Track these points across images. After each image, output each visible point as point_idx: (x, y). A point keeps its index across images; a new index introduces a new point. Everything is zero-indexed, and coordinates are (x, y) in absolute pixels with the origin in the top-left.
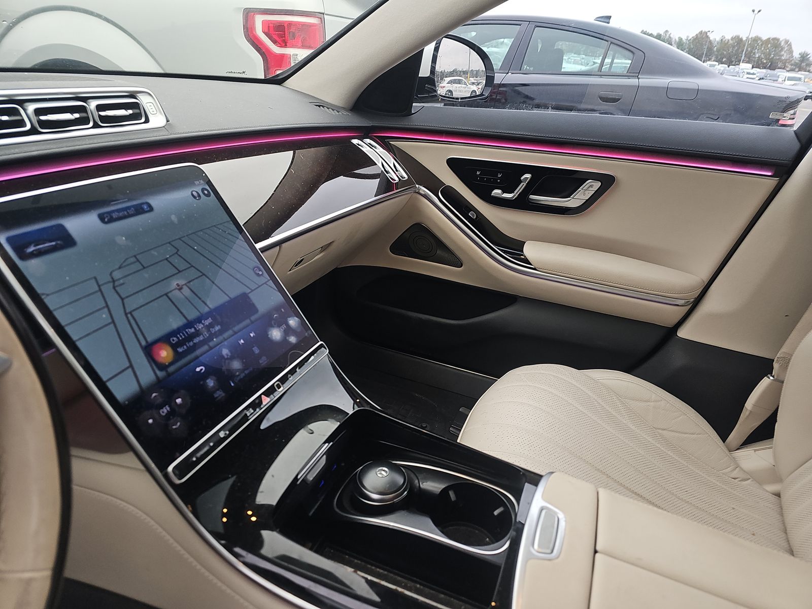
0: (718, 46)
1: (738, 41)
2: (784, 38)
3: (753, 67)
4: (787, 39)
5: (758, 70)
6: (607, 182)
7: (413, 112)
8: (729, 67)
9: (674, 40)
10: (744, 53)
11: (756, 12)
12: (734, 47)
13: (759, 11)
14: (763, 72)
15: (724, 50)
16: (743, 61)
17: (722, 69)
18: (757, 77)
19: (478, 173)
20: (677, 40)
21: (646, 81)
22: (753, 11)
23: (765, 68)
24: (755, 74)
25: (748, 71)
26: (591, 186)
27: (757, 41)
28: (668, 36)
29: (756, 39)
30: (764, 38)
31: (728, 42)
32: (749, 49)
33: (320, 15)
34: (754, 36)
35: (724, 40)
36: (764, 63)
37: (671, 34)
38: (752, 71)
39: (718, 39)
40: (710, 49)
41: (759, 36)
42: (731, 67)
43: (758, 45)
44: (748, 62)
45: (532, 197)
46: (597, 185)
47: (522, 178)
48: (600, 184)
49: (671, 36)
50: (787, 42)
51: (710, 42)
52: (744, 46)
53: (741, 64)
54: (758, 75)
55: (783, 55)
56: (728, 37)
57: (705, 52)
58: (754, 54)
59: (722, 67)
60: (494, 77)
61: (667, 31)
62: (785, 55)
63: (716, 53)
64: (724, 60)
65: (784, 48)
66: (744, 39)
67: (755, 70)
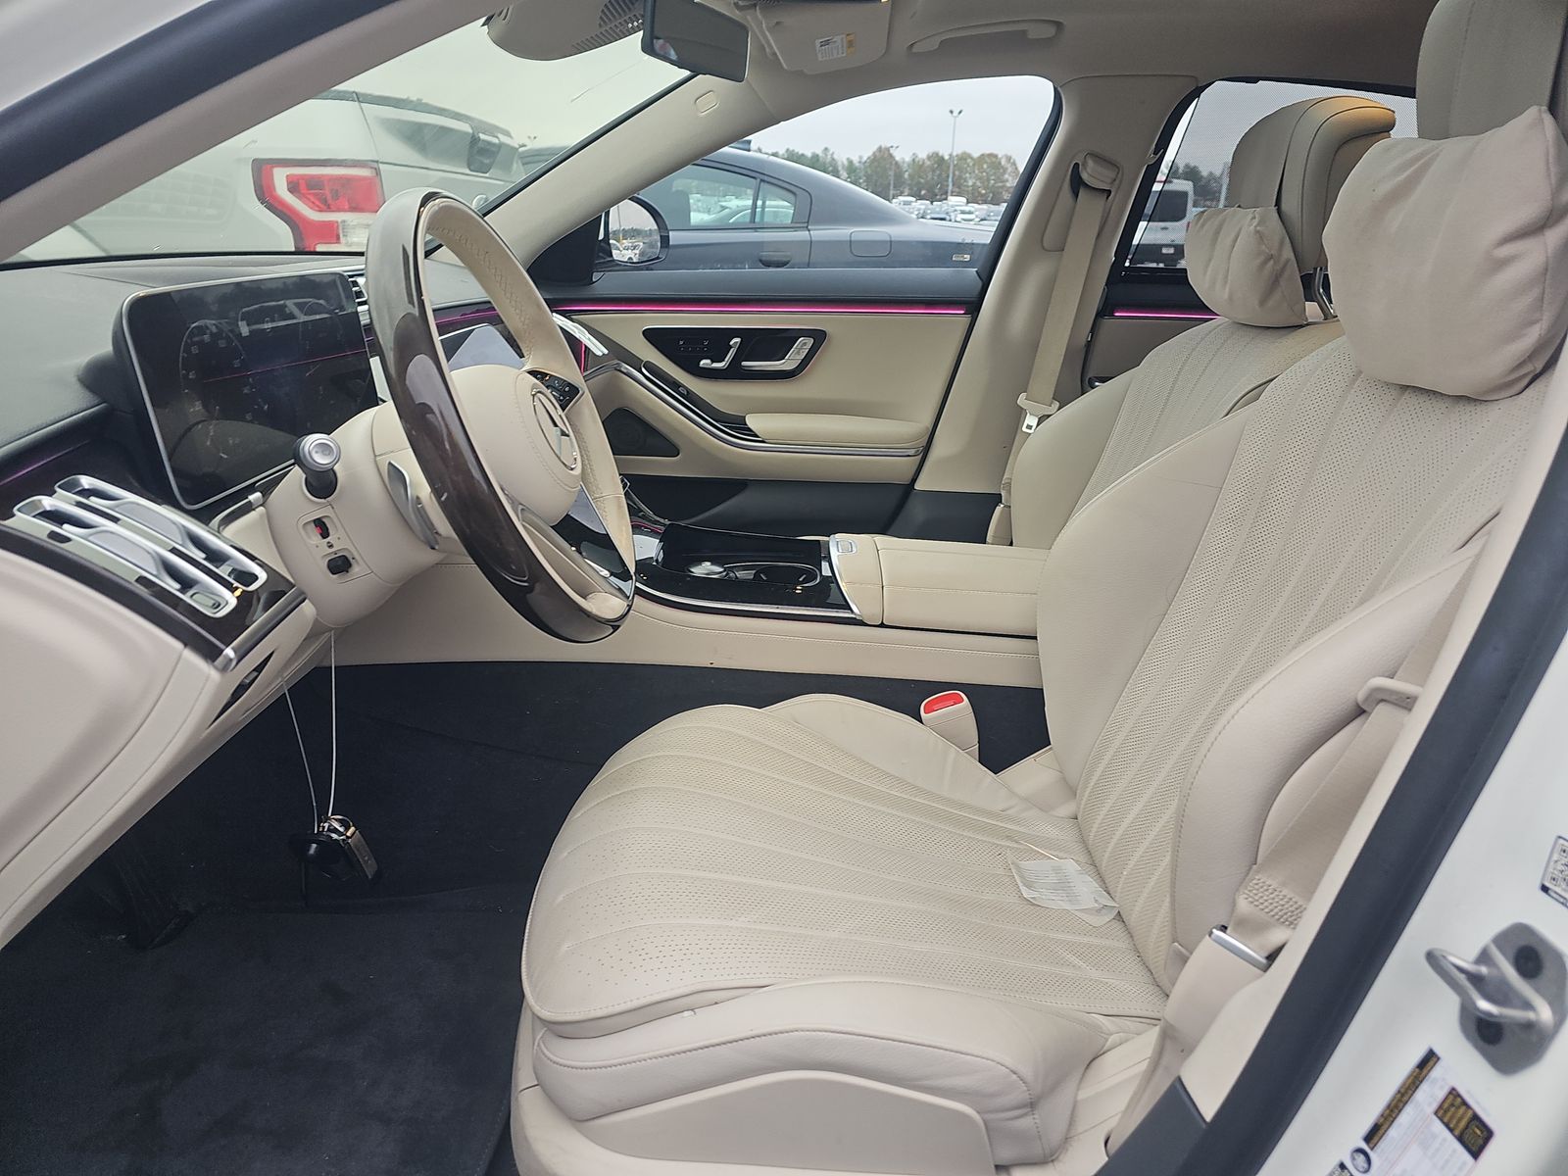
0: (910, 171)
1: (938, 161)
2: (1003, 153)
3: (968, 202)
4: (1009, 154)
5: (976, 205)
6: (819, 337)
7: (594, 280)
8: (932, 203)
9: (839, 163)
10: (950, 180)
11: (955, 113)
12: (934, 171)
13: (960, 112)
14: (983, 209)
15: (920, 177)
16: (952, 192)
17: (923, 207)
18: (977, 216)
19: (681, 343)
20: (846, 163)
21: (820, 233)
22: (951, 112)
23: (985, 202)
24: (972, 213)
25: (962, 208)
26: (805, 344)
27: (966, 159)
28: (829, 157)
29: (964, 157)
30: (976, 155)
31: (924, 163)
32: (957, 173)
33: (373, 165)
34: (960, 152)
35: (917, 160)
36: (982, 195)
37: (833, 153)
38: (967, 209)
39: (908, 159)
40: (899, 175)
41: (968, 151)
42: (935, 203)
43: (968, 166)
44: (959, 195)
45: (744, 363)
46: (810, 342)
47: (731, 343)
48: (812, 341)
49: (835, 157)
50: (1009, 159)
51: (897, 163)
52: (949, 167)
53: (950, 198)
54: (977, 213)
55: (1007, 181)
56: (922, 155)
57: (892, 182)
58: (966, 181)
59: (922, 205)
60: (668, 236)
61: (826, 149)
62: (1010, 178)
63: (909, 182)
64: (923, 192)
65: (1007, 169)
66: (946, 157)
67: (972, 207)
